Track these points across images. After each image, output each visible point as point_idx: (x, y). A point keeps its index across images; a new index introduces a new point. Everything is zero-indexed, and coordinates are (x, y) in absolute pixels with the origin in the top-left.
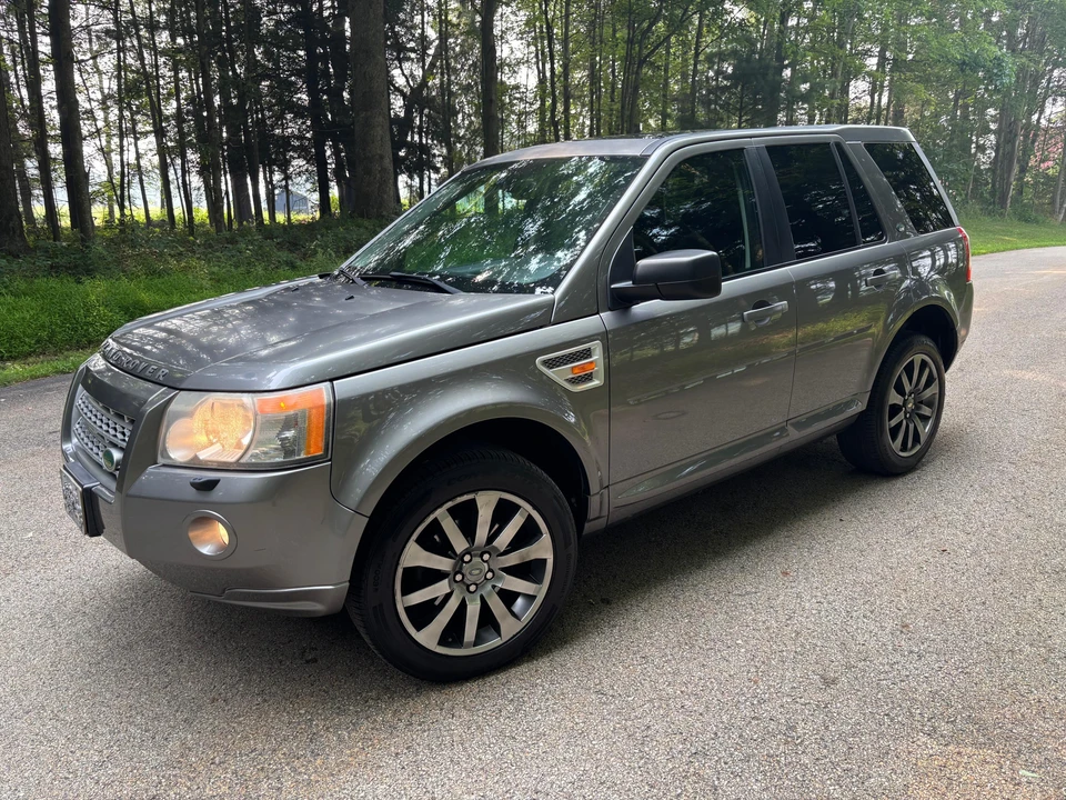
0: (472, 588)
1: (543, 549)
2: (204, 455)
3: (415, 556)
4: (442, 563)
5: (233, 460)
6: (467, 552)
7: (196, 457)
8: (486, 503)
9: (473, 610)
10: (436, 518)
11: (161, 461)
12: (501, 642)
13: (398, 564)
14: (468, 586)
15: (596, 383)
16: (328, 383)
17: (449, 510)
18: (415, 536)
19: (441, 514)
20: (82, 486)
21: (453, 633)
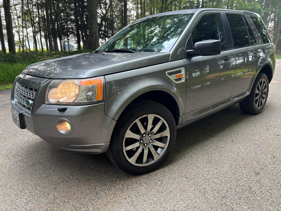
0: (146, 145)
1: (167, 133)
2: (61, 100)
3: (129, 134)
4: (137, 137)
5: (72, 101)
6: (144, 133)
7: (59, 101)
8: (151, 118)
9: (146, 152)
10: (136, 123)
11: (46, 102)
12: (154, 162)
13: (124, 137)
14: (144, 144)
15: (183, 81)
16: (103, 76)
17: (139, 120)
18: (129, 128)
19: (137, 121)
20: (19, 112)
21: (140, 159)
